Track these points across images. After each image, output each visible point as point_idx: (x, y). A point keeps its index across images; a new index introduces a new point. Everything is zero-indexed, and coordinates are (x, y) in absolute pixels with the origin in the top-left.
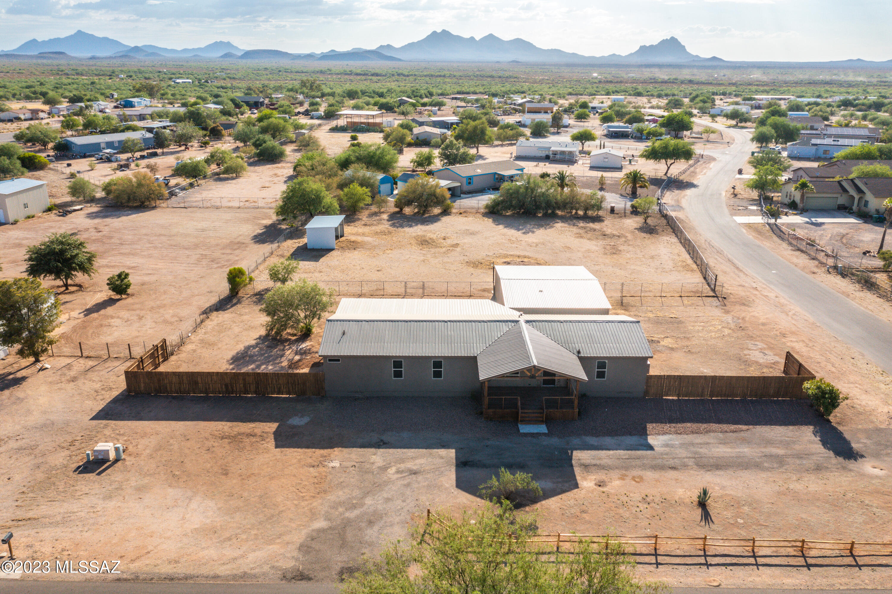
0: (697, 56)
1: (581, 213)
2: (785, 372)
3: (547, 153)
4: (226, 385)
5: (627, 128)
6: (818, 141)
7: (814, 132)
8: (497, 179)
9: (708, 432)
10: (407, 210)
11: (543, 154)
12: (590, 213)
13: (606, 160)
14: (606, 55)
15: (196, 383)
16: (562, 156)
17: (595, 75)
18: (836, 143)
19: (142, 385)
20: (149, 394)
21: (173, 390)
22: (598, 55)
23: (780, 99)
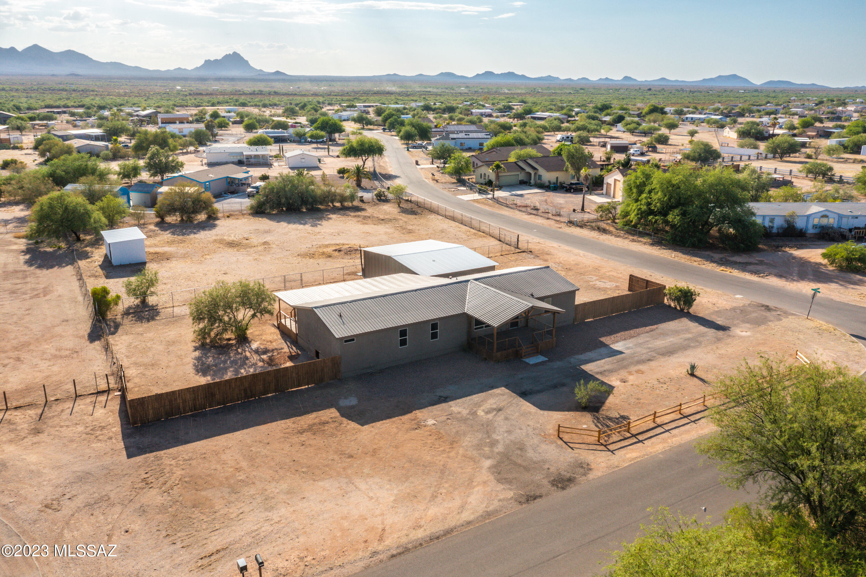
0: (261, 70)
1: (338, 204)
2: (630, 290)
3: (239, 158)
4: (245, 390)
5: (284, 133)
6: (455, 136)
7: (438, 130)
8: (229, 183)
9: (639, 335)
10: (169, 219)
11: (236, 159)
12: (346, 204)
13: (303, 160)
14: (172, 68)
15: (213, 395)
16: (256, 160)
17: (179, 88)
18: (467, 136)
19: (151, 412)
20: (159, 420)
21: (188, 408)
22: (163, 69)
23: (370, 106)
